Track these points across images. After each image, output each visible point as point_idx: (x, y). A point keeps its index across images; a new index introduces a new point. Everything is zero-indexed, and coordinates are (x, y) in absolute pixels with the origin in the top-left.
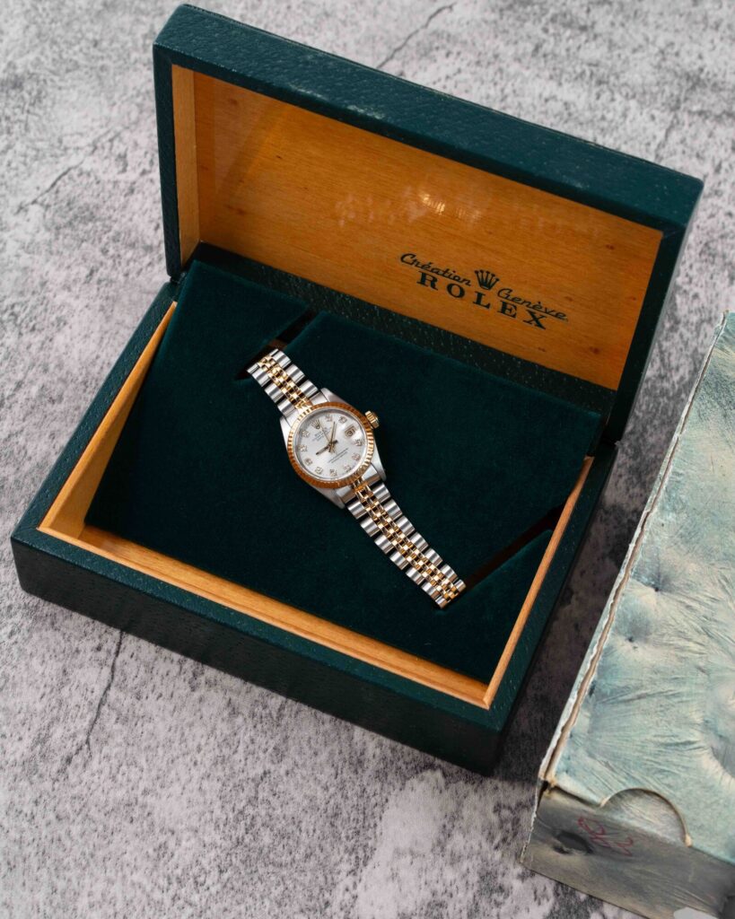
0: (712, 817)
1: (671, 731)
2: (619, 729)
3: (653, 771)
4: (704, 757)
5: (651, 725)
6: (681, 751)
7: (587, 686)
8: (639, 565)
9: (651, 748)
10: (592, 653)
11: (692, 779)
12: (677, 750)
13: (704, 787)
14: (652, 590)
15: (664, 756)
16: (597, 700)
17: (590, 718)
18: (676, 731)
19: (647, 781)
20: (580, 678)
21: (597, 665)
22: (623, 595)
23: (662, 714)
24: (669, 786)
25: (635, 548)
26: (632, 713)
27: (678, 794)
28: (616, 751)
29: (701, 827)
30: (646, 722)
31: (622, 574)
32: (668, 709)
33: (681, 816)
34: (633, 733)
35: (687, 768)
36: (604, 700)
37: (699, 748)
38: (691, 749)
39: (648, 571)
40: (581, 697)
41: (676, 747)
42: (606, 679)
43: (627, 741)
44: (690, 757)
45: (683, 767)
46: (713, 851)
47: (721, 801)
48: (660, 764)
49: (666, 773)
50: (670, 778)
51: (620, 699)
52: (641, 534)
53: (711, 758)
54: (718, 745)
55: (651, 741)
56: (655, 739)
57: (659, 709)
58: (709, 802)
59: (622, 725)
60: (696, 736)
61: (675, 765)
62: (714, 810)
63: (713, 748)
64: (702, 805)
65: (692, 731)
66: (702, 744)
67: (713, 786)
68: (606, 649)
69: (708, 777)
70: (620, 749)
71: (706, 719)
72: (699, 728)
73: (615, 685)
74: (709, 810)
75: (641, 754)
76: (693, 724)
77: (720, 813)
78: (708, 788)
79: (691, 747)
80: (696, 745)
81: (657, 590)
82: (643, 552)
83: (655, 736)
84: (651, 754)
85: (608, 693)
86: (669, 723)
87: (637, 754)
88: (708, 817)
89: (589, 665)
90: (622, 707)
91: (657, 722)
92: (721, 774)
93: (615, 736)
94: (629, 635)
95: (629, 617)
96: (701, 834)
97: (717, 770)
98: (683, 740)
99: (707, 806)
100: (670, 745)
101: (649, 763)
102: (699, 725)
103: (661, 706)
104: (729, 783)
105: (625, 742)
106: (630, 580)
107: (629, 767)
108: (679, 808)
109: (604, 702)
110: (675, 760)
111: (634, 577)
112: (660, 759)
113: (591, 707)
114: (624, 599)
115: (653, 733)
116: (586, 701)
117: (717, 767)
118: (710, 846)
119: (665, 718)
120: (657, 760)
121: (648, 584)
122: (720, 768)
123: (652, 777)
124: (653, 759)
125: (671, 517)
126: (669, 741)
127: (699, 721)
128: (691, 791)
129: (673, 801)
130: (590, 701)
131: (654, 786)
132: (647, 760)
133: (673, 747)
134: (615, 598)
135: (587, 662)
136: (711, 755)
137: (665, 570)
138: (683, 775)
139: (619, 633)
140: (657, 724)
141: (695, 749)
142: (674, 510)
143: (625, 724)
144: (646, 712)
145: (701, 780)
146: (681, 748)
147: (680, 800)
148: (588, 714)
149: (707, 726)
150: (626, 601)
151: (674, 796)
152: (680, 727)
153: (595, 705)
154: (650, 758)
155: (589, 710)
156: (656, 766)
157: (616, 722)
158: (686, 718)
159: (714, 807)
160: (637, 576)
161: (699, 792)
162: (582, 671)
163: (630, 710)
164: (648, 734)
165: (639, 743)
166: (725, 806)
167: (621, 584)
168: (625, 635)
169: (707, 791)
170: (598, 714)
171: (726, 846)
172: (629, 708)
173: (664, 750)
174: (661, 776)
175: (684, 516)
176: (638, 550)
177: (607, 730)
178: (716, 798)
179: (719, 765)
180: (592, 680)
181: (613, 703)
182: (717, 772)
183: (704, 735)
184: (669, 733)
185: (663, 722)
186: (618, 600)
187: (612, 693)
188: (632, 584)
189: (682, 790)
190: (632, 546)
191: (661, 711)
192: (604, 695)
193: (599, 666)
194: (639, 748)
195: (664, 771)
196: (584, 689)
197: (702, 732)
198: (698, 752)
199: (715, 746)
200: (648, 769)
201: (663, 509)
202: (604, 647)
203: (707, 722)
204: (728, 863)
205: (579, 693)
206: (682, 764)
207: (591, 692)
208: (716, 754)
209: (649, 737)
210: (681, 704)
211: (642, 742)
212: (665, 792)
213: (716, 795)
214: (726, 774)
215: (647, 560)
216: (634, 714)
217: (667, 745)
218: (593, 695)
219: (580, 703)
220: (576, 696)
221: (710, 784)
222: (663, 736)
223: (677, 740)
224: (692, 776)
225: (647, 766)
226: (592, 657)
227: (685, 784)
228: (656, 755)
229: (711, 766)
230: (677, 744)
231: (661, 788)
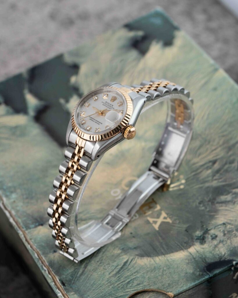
0: (169, 277)
1: (113, 266)
2: (92, 286)
3: (125, 286)
4: (138, 261)
5: (103, 272)
6: (127, 268)
7: (59, 284)
8: (23, 224)
9: (113, 279)
10: (45, 271)
11: (144, 273)
12: (124, 270)
13: (152, 271)
14: (40, 227)
15: (122, 277)
16: (70, 285)
17: (76, 293)
18: (115, 264)
19: (128, 292)
20: (52, 284)
21: (53, 273)
22: (31, 239)
23: (102, 264)
24: (138, 284)
25: (14, 220)
26: (89, 276)
27: (145, 284)
28: (101, 294)
29: (169, 285)
30: (99, 273)
31: (20, 233)
32: (102, 260)
33: (157, 290)
34: (99, 282)
35: (137, 271)
36: (73, 282)
37: (132, 260)
38: (129, 264)
39: (30, 222)
40: (62, 291)
41: (123, 269)
42: (63, 274)
43: (101, 287)
44: (133, 267)
45: (135, 273)
46: (185, 288)
47: (165, 268)
48: (124, 281)
49: (131, 282)
50: (135, 282)
51: (78, 275)
52: (10, 213)
53: (141, 259)
54: (137, 252)
55: (110, 277)
56: (111, 275)
57: (98, 263)
58: (161, 274)
59: (92, 283)
60: (125, 258)
61: (130, 276)
62: (166, 274)
63: (137, 255)
64: (160, 278)
65: (121, 258)
66: (131, 258)
67: (155, 267)
68: (49, 264)
69: (149, 266)
70: (102, 292)
71: (122, 248)
72: (123, 254)
73: (70, 273)
74: (165, 276)
75: (112, 286)
76: (118, 256)
77: (170, 273)
78: (154, 269)
79: (129, 263)
80: (129, 261)
81: (42, 225)
82: (19, 217)
83: (110, 274)
84: (116, 282)
85: (71, 278)
86: (109, 264)
87: (111, 287)
88: (167, 279)
89: (50, 276)
90: (83, 277)
91: (104, 268)
92: (152, 260)
93: (94, 290)
94: (52, 251)
95: (43, 244)
96: (173, 287)
97: (149, 260)
98: (122, 264)
99: (162, 275)
100: (120, 271)
101: (119, 285)
102: (121, 253)
103: (98, 262)
104: (160, 259)
105: (101, 288)
106: (27, 232)
107: (114, 294)
108: (153, 288)
109: (73, 283)
110: (128, 274)
111: (27, 229)
112: (122, 279)
113: (71, 289)
114: (33, 240)
115: (108, 273)
116: (66, 289)
117: (147, 259)
118: (181, 287)
119: (105, 264)
120: (121, 281)
121: (36, 227)
122: (149, 259)
123: (127, 289)
124: (120, 282)
125: (14, 196)
126: (117, 270)
127: (119, 251)
128: (149, 277)
129: (147, 288)
130: (67, 288)
131: (133, 291)
132: (118, 285)
133: (122, 271)
134: (29, 244)
135: (48, 276)
136: (140, 258)
137: (36, 215)
138: (138, 275)
139: (47, 254)
140: (105, 269)
141: (131, 262)
142: (12, 192)
143: (92, 282)
144: (95, 270)
145: (148, 269)
146: (126, 267)
147: (149, 284)
148: (72, 293)
149: (125, 250)
150: (35, 240)
151: (144, 285)
152: (115, 261)
153: (71, 287)
154: (118, 283)
155: (71, 292)
156: (124, 283)
157: (88, 285)
158: (113, 256)
159: (165, 273)
160: (28, 228)
161: (152, 275)
162: (50, 281)
163: (87, 276)
164: (105, 276)
165: (107, 282)
166: (168, 269)
167: (25, 237)
168: (50, 252)
169: (155, 271)
170: (77, 289)
171: (187, 280)
172: (86, 275)
173: (119, 275)
174: (131, 285)
175: (19, 191)
176: (16, 218)
177: (88, 291)
178: (161, 270)
179: (147, 258)
180: (58, 280)
181: (77, 280)
182: (150, 261)
183: (128, 254)
184: (113, 268)
185: (106, 266)
186: (31, 243)
187: (72, 277)
188: (29, 233)
189: (145, 281)
190: (11, 220)
191: (101, 263)
192: (70, 281)
193: (54, 273)
194: (109, 284)
195: (129, 282)
196: (59, 286)
197: (126, 254)
198: (134, 262)
199: (137, 253)
200: (122, 287)
201: (7, 196)
202: (47, 264)
203: (123, 249)
204: (196, 286)
205: (59, 289)
206: (133, 272)
207: (63, 284)
208: (142, 256)
209: (107, 277)
210: (105, 254)
211: (107, 281)
212: (140, 288)
213: (160, 269)
214: (154, 258)
215: (25, 219)
216: (91, 275)
217: (118, 272)
218: (66, 285)
219: (65, 293)
220: (59, 292)
221: (153, 267)
222: (113, 271)
223: (120, 267)
224: (142, 272)
225: (120, 287)
226: (47, 272)
227: (144, 278)
228: (119, 280)
229: (145, 261)
230: (122, 268)
231: (136, 289)
